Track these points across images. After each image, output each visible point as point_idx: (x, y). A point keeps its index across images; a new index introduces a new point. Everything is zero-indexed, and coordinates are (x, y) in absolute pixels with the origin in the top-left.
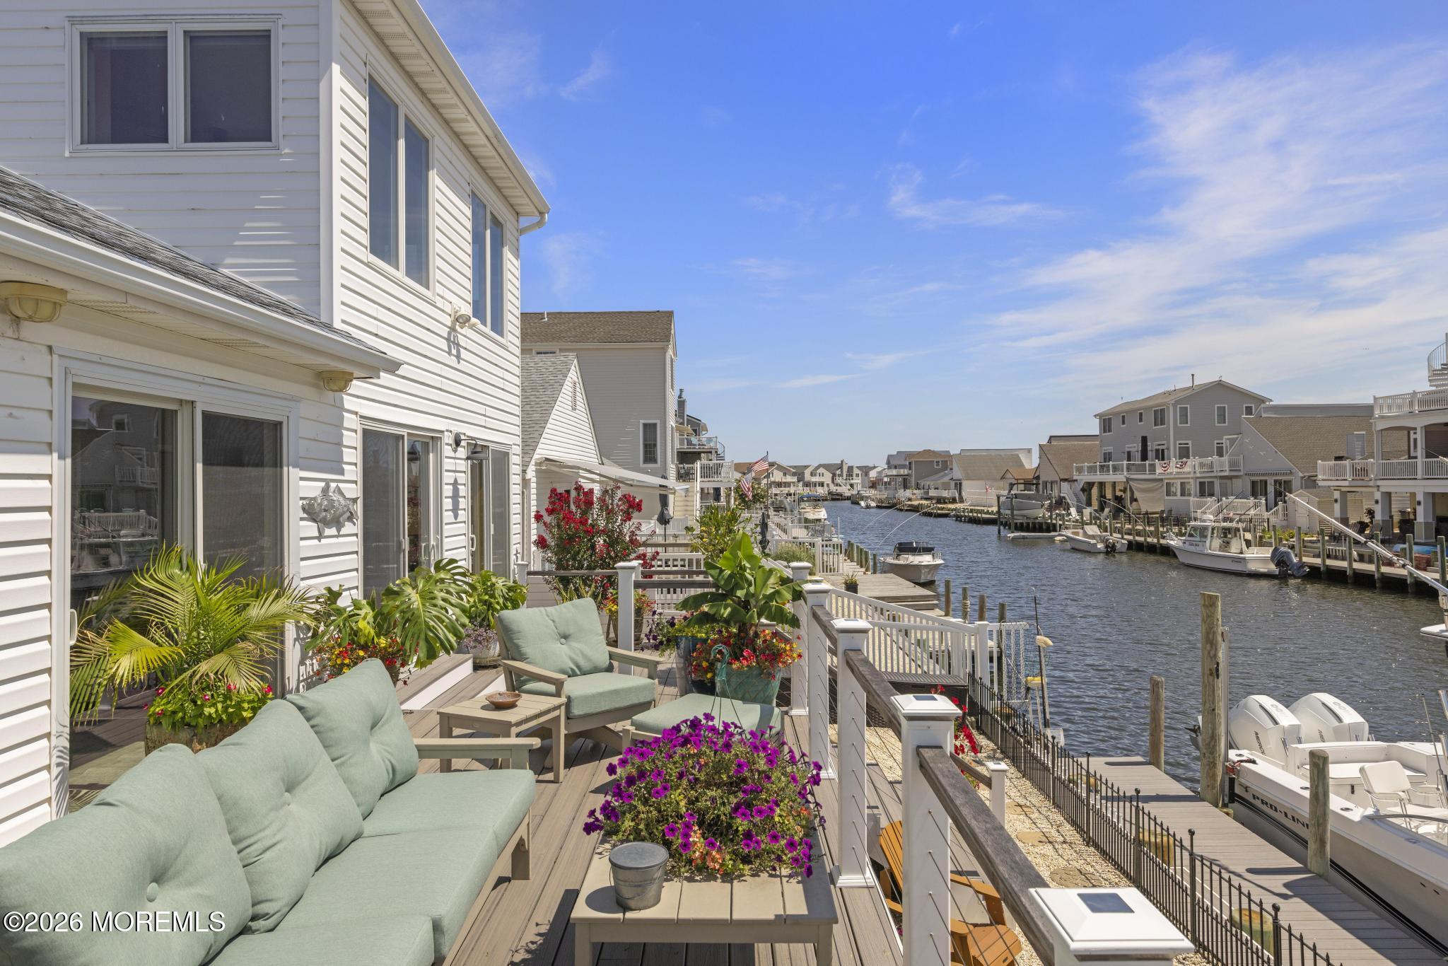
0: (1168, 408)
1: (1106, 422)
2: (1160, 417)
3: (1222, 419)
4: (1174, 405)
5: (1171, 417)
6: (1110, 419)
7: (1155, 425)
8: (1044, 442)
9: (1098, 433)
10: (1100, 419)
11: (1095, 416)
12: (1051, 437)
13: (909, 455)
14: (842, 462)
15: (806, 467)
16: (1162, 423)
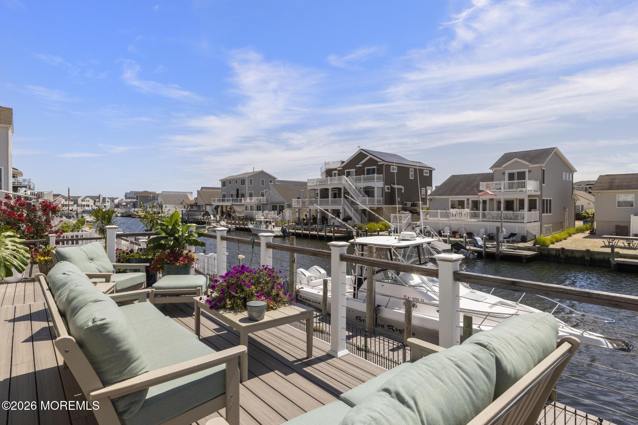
0: (246, 179)
1: (224, 183)
2: (243, 182)
3: (263, 184)
4: (248, 178)
5: (247, 182)
6: (225, 182)
7: (242, 185)
8: (199, 189)
9: (220, 187)
10: (221, 181)
11: (220, 180)
12: (202, 188)
13: (136, 193)
14: (100, 195)
15: (79, 197)
16: (244, 184)
